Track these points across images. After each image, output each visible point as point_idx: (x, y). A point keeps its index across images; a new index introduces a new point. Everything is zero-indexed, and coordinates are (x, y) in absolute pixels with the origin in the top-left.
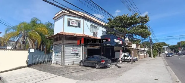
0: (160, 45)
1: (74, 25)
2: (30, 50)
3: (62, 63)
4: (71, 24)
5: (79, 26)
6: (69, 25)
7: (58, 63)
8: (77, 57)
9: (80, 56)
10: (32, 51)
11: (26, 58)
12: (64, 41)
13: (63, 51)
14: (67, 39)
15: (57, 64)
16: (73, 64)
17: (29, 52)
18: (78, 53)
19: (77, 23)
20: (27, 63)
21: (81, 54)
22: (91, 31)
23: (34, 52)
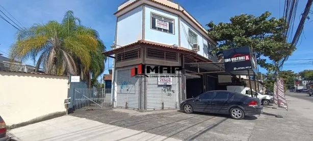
0: (283, 75)
1: (162, 27)
2: (72, 77)
3: (143, 105)
4: (157, 25)
5: (171, 31)
6: (154, 27)
7: (129, 105)
8: (169, 95)
9: (173, 91)
10: (76, 79)
11: (65, 96)
12: (146, 59)
13: (145, 81)
14: (151, 56)
15: (127, 108)
16: (163, 108)
17: (70, 82)
18: (170, 86)
19: (168, 23)
20: (68, 105)
21: (176, 88)
22: (189, 43)
23: (78, 81)
